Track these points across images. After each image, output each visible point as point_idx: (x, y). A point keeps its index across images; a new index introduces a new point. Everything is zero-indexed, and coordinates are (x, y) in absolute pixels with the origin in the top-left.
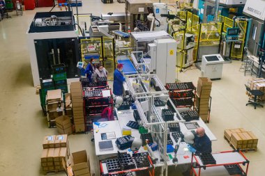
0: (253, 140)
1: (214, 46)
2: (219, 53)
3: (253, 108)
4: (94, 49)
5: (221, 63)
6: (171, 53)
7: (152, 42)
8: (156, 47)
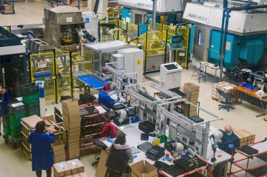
0: (252, 136)
1: (160, 55)
2: (175, 61)
3: (226, 111)
4: (45, 66)
5: (180, 71)
6: (139, 63)
7: (116, 52)
8: (124, 58)
